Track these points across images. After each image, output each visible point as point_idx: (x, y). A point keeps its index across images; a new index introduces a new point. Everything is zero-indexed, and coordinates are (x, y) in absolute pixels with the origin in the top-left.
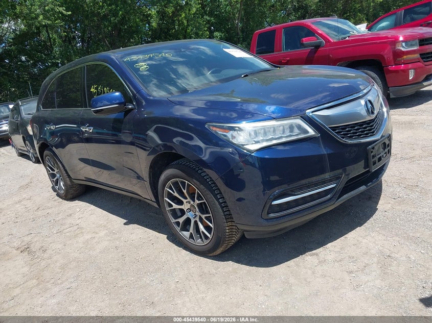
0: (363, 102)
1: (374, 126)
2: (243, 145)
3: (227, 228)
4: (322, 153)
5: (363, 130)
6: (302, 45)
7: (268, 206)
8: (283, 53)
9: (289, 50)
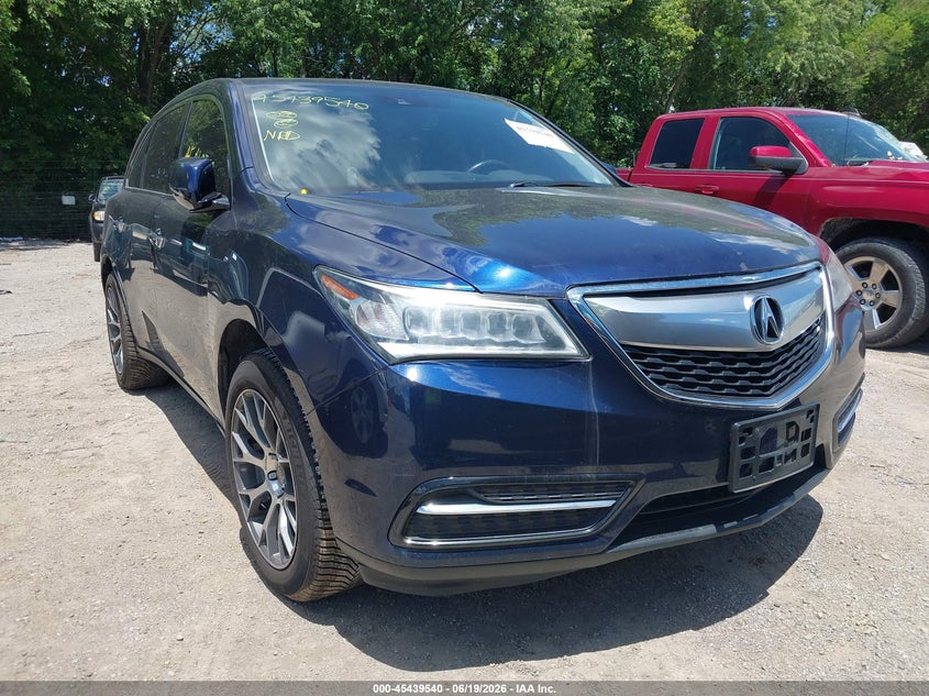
0: (748, 301)
1: (774, 371)
2: (378, 339)
3: (324, 543)
4: (585, 408)
5: (730, 373)
6: (752, 163)
7: (406, 512)
8: (709, 173)
9: (723, 169)
